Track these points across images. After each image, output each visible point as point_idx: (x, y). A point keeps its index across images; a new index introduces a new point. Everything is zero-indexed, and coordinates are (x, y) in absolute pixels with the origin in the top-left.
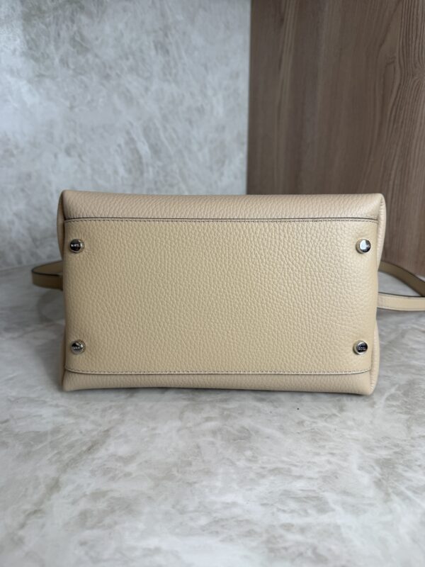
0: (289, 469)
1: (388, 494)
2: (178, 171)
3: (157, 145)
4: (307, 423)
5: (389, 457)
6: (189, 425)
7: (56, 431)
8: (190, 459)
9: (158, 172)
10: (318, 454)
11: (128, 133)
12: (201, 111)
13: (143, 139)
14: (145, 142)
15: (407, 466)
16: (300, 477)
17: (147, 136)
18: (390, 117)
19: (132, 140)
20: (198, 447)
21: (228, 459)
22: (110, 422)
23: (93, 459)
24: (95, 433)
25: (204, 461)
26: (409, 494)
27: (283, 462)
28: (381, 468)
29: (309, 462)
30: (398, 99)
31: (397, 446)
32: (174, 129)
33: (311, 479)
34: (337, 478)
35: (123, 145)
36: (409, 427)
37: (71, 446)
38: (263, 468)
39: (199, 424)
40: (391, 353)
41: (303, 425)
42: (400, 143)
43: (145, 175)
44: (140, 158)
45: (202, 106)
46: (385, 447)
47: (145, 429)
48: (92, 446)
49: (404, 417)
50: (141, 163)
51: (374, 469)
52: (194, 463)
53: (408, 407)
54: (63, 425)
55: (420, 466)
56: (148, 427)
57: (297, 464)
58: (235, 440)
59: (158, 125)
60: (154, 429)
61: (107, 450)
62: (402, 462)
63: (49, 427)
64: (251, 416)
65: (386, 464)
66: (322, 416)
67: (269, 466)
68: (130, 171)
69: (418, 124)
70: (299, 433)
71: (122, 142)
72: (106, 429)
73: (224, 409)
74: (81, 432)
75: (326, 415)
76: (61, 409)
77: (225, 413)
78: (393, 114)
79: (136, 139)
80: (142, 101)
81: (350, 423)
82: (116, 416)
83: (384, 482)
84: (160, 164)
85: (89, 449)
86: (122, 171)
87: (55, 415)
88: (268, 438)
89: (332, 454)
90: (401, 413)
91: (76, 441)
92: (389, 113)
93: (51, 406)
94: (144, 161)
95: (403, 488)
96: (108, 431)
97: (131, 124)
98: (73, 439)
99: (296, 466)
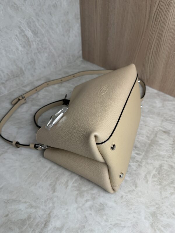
0: (120, 223)
1: (155, 230)
2: (48, 41)
3: (35, 30)
4: (124, 196)
5: (154, 211)
6: (80, 205)
7: (29, 217)
8: (84, 224)
9: (38, 44)
10: (129, 213)
11: (20, 28)
12: (55, 6)
13: (28, 29)
14: (29, 30)
15: (161, 214)
16: (125, 227)
17: (29, 27)
18: (153, 18)
19: (22, 30)
20: (86, 217)
21: (98, 222)
22: (49, 208)
23: (48, 231)
24: (45, 216)
25: (89, 225)
26: (162, 228)
27: (118, 220)
28: (152, 217)
29: (127, 218)
30: (158, 8)
31: (157, 204)
32: (43, 20)
33: (128, 227)
34: (137, 225)
35: (18, 35)
36: (161, 193)
37: (37, 225)
38: (111, 224)
39: (84, 205)
40: (152, 148)
41: (123, 198)
42: (157, 32)
43: (32, 47)
44: (28, 39)
45: (55, 3)
46: (153, 205)
47: (64, 211)
48: (46, 224)
49: (159, 187)
50: (29, 41)
51: (150, 218)
52: (86, 226)
53: (160, 181)
54: (31, 213)
55: (165, 213)
56: (65, 209)
57: (123, 220)
58: (99, 211)
59: (34, 19)
60: (67, 210)
61: (52, 225)
62: (159, 213)
63: (26, 216)
64: (103, 196)
65: (154, 214)
66: (129, 191)
67: (113, 223)
68: (24, 47)
69: (167, 23)
70: (122, 203)
71: (17, 33)
72: (48, 213)
73: (92, 194)
74: (39, 217)
75: (131, 190)
76: (28, 204)
77: (93, 196)
78: (155, 16)
79: (24, 30)
80: (23, 8)
81: (140, 194)
82: (51, 205)
83: (153, 224)
84: (38, 39)
85: (45, 226)
86: (20, 48)
87: (27, 208)
88: (111, 207)
89: (135, 212)
90: (157, 185)
91: (39, 222)
92: (153, 15)
93: (23, 203)
94: (30, 40)
95: (160, 226)
96: (49, 214)
97: (20, 22)
98: (37, 221)
99: (122, 221)
